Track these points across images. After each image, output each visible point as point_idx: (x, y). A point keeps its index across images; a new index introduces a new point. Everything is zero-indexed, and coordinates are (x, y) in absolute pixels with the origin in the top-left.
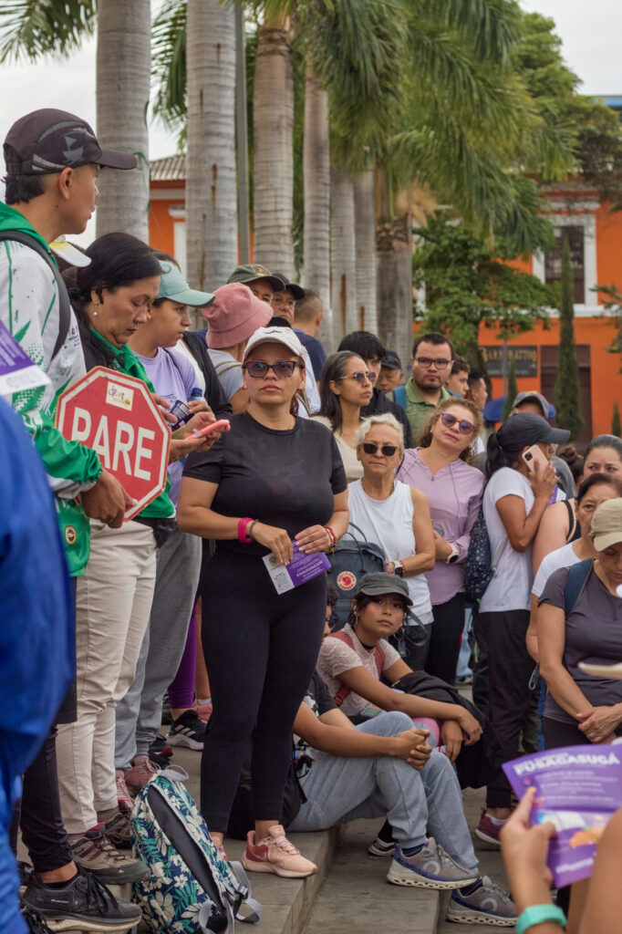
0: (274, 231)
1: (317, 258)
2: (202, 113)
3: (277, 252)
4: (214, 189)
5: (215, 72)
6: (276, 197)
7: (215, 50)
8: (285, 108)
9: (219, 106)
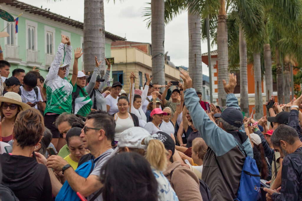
0: (223, 70)
1: (244, 77)
2: (192, 41)
3: (224, 76)
4: (195, 60)
5: (195, 30)
6: (223, 61)
7: (195, 24)
8: (225, 37)
9: (196, 39)
